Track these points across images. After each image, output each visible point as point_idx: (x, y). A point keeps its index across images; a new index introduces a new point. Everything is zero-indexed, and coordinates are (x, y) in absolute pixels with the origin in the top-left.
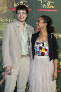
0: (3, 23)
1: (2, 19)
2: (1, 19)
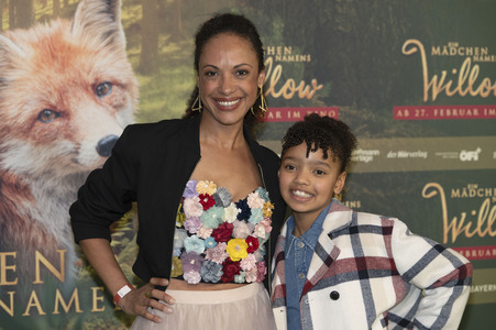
0: (173, 64)
1: (167, 44)
2: (163, 38)
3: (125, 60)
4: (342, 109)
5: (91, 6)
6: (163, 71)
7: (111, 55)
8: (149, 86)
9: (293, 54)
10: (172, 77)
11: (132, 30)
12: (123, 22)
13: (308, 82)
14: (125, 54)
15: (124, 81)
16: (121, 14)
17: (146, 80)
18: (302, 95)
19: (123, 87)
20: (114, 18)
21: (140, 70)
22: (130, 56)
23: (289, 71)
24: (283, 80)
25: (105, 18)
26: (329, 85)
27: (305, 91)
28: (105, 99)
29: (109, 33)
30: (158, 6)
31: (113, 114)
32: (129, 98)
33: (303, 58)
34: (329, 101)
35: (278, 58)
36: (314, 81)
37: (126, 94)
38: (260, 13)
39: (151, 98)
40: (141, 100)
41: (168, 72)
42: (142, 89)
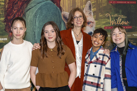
3: (93, 18)
4: (133, 26)
5: (87, 8)
6: (100, 20)
7: (90, 17)
8: (97, 23)
9: (123, 16)
10: (102, 21)
11: (94, 12)
12: (93, 11)
13: (126, 22)
14: (93, 17)
15: (93, 22)
16: (92, 10)
17: (97, 21)
18: (125, 24)
19: (93, 23)
20: (91, 10)
21: (96, 20)
22: (94, 17)
23: (123, 20)
24: (122, 21)
25: (89, 10)
26: (130, 22)
27: (126, 23)
28: (89, 25)
29: (90, 13)
30: (99, 8)
31: (91, 28)
32: (94, 25)
33: (125, 17)
34: (130, 25)
35: (121, 17)
36: (127, 21)
37: (93, 24)
38: (117, 9)
39: (98, 25)
40: (96, 25)
41: (101, 20)
42: (96, 23)
